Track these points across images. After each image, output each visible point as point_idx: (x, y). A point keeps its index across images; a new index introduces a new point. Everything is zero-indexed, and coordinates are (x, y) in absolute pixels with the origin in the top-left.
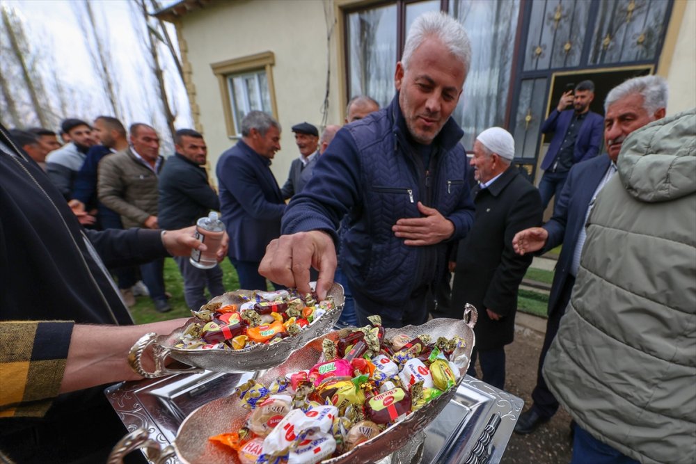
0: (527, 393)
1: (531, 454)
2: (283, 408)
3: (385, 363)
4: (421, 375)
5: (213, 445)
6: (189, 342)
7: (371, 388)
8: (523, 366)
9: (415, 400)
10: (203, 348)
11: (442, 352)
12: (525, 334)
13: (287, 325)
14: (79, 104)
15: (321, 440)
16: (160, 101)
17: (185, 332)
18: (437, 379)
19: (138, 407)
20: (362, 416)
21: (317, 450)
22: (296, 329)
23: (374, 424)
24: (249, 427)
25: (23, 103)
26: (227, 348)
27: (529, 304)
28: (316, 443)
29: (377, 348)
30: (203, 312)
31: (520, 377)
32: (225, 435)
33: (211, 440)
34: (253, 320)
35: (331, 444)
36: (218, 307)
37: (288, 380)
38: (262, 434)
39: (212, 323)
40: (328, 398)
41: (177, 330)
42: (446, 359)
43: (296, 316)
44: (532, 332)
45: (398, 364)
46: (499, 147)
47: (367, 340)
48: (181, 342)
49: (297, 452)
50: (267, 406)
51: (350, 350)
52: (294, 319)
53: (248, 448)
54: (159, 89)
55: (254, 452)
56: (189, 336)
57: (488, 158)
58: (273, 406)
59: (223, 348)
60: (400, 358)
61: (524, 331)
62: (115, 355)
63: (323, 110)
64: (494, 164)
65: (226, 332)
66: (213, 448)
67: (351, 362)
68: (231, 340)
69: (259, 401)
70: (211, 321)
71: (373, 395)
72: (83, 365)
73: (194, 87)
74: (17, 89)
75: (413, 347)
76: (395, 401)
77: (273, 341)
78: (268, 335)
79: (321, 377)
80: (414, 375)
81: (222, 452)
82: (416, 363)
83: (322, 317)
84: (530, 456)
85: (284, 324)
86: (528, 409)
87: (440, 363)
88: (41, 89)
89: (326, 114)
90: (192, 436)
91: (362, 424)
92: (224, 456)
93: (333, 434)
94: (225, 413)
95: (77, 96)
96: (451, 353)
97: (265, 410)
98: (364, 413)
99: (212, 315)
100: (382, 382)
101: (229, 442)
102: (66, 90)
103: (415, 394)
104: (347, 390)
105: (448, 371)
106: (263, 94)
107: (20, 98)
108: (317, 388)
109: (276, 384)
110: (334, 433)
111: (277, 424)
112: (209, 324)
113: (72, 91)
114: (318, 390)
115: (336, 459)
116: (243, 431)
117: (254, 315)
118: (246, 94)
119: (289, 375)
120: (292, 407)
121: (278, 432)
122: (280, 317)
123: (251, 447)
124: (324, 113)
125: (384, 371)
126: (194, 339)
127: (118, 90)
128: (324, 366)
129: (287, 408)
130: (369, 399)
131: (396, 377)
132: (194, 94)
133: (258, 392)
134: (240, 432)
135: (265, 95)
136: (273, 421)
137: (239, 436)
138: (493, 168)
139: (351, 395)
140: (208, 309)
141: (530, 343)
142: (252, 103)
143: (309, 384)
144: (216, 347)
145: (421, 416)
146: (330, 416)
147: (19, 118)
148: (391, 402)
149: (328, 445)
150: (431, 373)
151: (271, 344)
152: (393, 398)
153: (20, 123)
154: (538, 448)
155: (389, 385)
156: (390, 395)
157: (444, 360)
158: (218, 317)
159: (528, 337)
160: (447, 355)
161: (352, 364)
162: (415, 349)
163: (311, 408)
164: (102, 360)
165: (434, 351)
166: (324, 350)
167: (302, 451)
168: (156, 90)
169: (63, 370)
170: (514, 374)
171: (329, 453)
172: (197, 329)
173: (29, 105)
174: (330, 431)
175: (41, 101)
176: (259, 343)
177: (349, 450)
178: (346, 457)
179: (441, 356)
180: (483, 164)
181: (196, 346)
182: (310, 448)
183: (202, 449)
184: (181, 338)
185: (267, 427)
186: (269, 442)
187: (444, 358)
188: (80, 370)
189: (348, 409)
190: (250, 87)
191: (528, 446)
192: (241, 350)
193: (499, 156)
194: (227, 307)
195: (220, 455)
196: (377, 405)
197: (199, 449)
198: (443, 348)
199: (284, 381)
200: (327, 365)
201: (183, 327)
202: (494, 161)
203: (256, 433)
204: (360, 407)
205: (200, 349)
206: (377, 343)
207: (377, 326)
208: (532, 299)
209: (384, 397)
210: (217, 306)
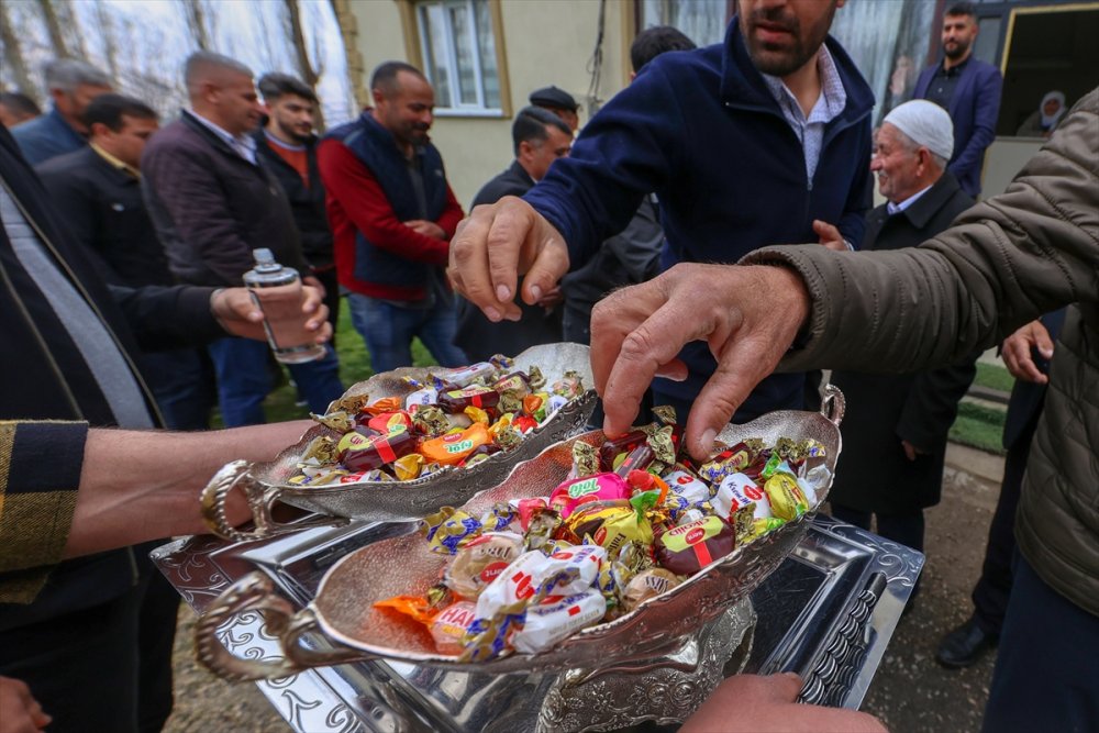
0: (962, 591)
1: (970, 707)
2: (509, 549)
3: (685, 482)
4: (750, 499)
5: (382, 615)
6: (316, 472)
7: (663, 517)
8: (955, 541)
9: (740, 537)
10: (343, 481)
11: (786, 462)
12: (957, 483)
13: (497, 430)
14: (140, 49)
15: (580, 596)
16: (292, 47)
17: (305, 454)
18: (777, 504)
19: (219, 580)
20: (649, 561)
21: (575, 611)
22: (514, 436)
23: (671, 574)
24: (446, 583)
25: (36, 45)
26: (387, 480)
27: (966, 427)
28: (571, 600)
29: (670, 459)
30: (335, 415)
31: (950, 562)
32: (403, 599)
33: (378, 607)
34: (434, 424)
35: (598, 603)
36: (361, 404)
37: (514, 510)
38: (470, 595)
39: (355, 434)
40: (587, 536)
41: (288, 451)
42: (793, 473)
43: (513, 412)
44: (971, 479)
45: (708, 484)
46: (930, 135)
47: (654, 444)
48: (300, 472)
49: (540, 613)
50: (480, 546)
51: (621, 462)
52: (510, 417)
53: (448, 617)
54: (289, 25)
55: (458, 623)
56: (314, 461)
57: (910, 155)
58: (489, 545)
59: (378, 478)
60: (712, 473)
61: (955, 477)
62: (171, 486)
63: (592, 68)
64: (922, 167)
65: (384, 449)
66: (382, 620)
67: (626, 479)
68: (392, 463)
69: (462, 541)
70: (351, 431)
71: (665, 529)
72: (110, 503)
73: (354, 20)
74: (23, 17)
75: (734, 458)
76: (705, 537)
77: (472, 461)
78: (461, 450)
79: (573, 504)
80: (738, 500)
81: (400, 628)
82: (742, 481)
83: (561, 411)
84: (970, 710)
85: (490, 429)
86: (965, 620)
87: (783, 478)
88: (69, 18)
89: (596, 75)
90: (345, 597)
91: (650, 573)
92: (402, 634)
93: (599, 588)
94: (400, 564)
95: (136, 33)
96: (800, 463)
97: (476, 551)
98: (652, 558)
99: (351, 418)
100: (682, 511)
101: (412, 609)
102: (117, 22)
103: (741, 527)
104: (621, 519)
105: (797, 491)
106: (482, 36)
107: (29, 34)
108: (566, 521)
109: (491, 516)
110: (602, 587)
111: (497, 575)
112: (348, 437)
113: (127, 24)
114: (569, 524)
115: (607, 626)
116: (437, 591)
117: (433, 415)
118: (450, 34)
119: (515, 502)
120: (524, 549)
121: (503, 584)
122: (483, 416)
123: (453, 615)
124: (594, 73)
125: (685, 495)
126: (324, 465)
127: (214, 25)
128: (578, 484)
129: (515, 550)
130: (661, 535)
131: (705, 505)
132: (354, 33)
133: (462, 525)
134: (431, 592)
135: (486, 40)
136: (488, 571)
137: (429, 599)
138: (919, 174)
139: (629, 528)
140: (342, 409)
141: (966, 499)
142: (461, 53)
143: (553, 514)
144: (366, 478)
145: (752, 558)
146: (594, 558)
147: (26, 71)
148: (701, 537)
149: (592, 605)
150: (767, 495)
151: (470, 466)
152: (703, 531)
153: (28, 82)
154: (984, 693)
155: (694, 515)
156: (697, 526)
157: (789, 475)
158: (365, 422)
159: (963, 487)
160: (795, 467)
161: (628, 481)
162: (737, 461)
163: (558, 549)
164: (146, 495)
165: (771, 461)
166: (577, 459)
167: (548, 612)
168: (284, 26)
169: (72, 511)
170: (938, 556)
171: (594, 617)
172: (328, 448)
173: (46, 48)
174: (595, 585)
175: (69, 42)
176: (447, 467)
177: (629, 612)
178: (625, 622)
179: (783, 467)
180: (899, 166)
181: (331, 479)
182: (561, 607)
183: (363, 619)
184: (300, 466)
185: (480, 583)
186: (487, 600)
187: (788, 470)
188: (104, 512)
189: (624, 549)
190: (458, 24)
191: (966, 689)
192: (414, 481)
193: (931, 152)
194: (381, 402)
195: (396, 632)
196: (675, 542)
197: (358, 619)
198: (787, 457)
199: (506, 510)
200: (583, 483)
201: (299, 445)
202: (921, 161)
203: (460, 593)
204: (647, 548)
205: (338, 484)
206: (670, 449)
207: (669, 424)
208: (971, 418)
209: (688, 531)
210: (360, 402)
